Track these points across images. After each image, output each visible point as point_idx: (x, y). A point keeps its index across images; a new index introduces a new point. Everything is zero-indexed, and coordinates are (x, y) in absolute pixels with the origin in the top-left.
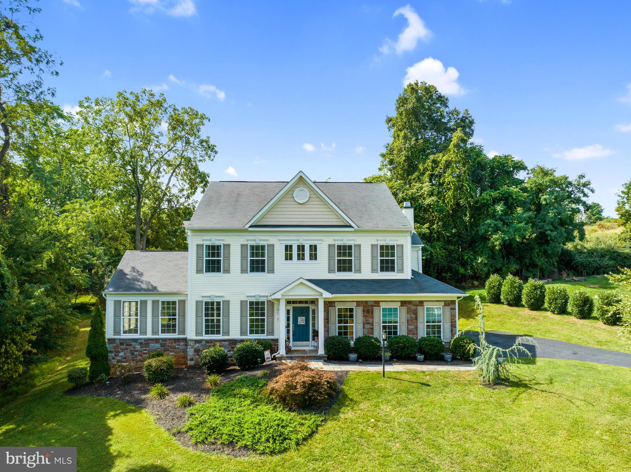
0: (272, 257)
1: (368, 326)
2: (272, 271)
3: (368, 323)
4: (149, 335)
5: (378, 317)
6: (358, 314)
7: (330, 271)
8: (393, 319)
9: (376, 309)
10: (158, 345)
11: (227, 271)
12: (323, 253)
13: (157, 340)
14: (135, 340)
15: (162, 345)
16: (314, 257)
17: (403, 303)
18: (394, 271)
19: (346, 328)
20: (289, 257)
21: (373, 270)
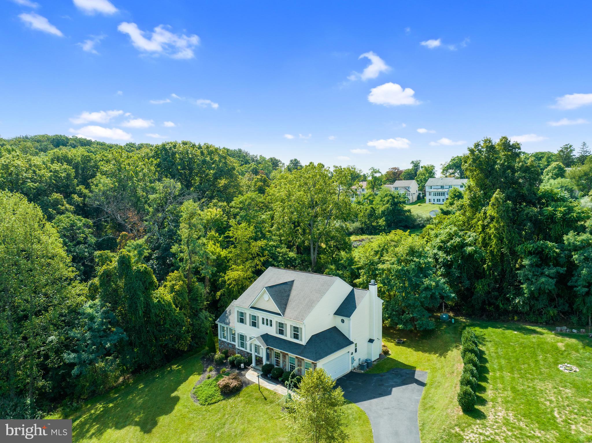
0: (258, 321)
1: (284, 363)
2: (258, 327)
3: (284, 361)
4: (229, 342)
5: (287, 360)
6: (281, 355)
7: (276, 333)
8: (293, 362)
9: (287, 356)
10: (231, 346)
11: (246, 324)
12: (274, 323)
13: (231, 344)
14: (226, 342)
15: (233, 346)
16: (271, 325)
17: (297, 357)
18: (298, 339)
19: (278, 361)
20: (263, 323)
21: (291, 337)
